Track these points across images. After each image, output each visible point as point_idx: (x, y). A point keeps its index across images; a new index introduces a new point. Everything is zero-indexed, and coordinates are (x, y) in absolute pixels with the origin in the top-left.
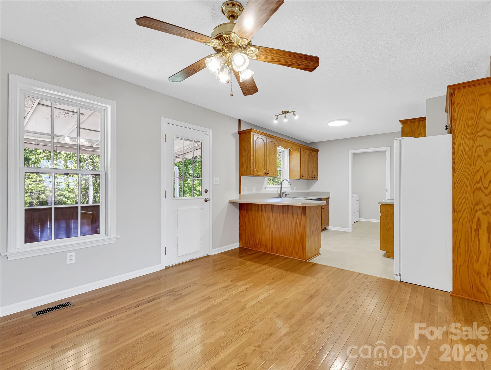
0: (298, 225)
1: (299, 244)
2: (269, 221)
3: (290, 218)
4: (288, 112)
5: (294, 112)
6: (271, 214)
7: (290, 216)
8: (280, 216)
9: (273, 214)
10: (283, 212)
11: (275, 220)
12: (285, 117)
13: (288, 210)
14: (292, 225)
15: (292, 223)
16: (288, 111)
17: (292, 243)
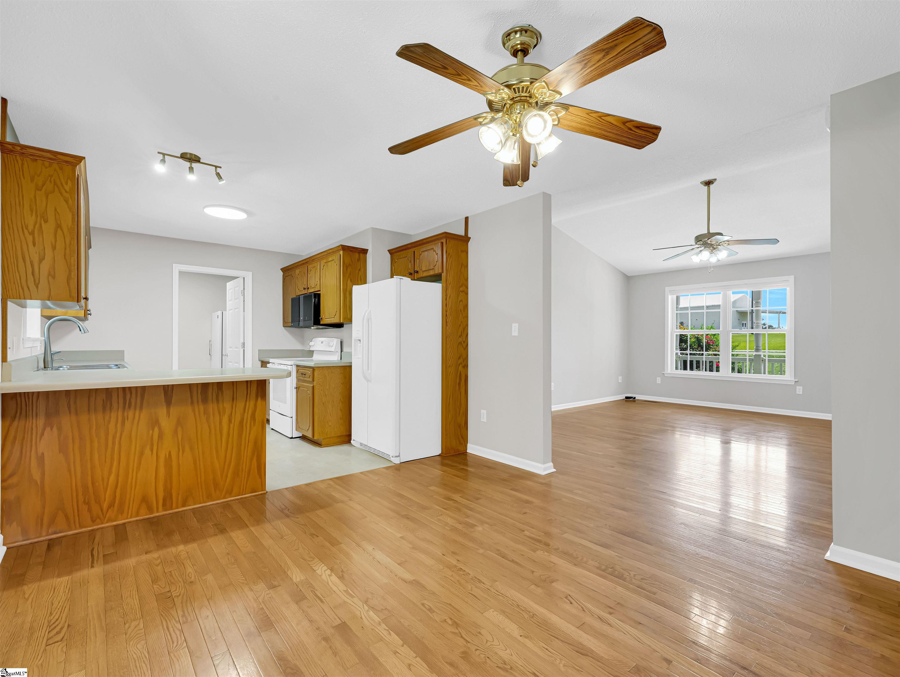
0: (247, 422)
1: (251, 460)
2: (156, 429)
3: (227, 410)
4: (197, 160)
5: (216, 167)
6: (162, 412)
7: (227, 405)
8: (194, 411)
9: (172, 409)
10: (205, 400)
11: (179, 423)
12: (191, 169)
13: (220, 393)
14: (232, 425)
15: (230, 421)
16: (200, 158)
17: (232, 466)
